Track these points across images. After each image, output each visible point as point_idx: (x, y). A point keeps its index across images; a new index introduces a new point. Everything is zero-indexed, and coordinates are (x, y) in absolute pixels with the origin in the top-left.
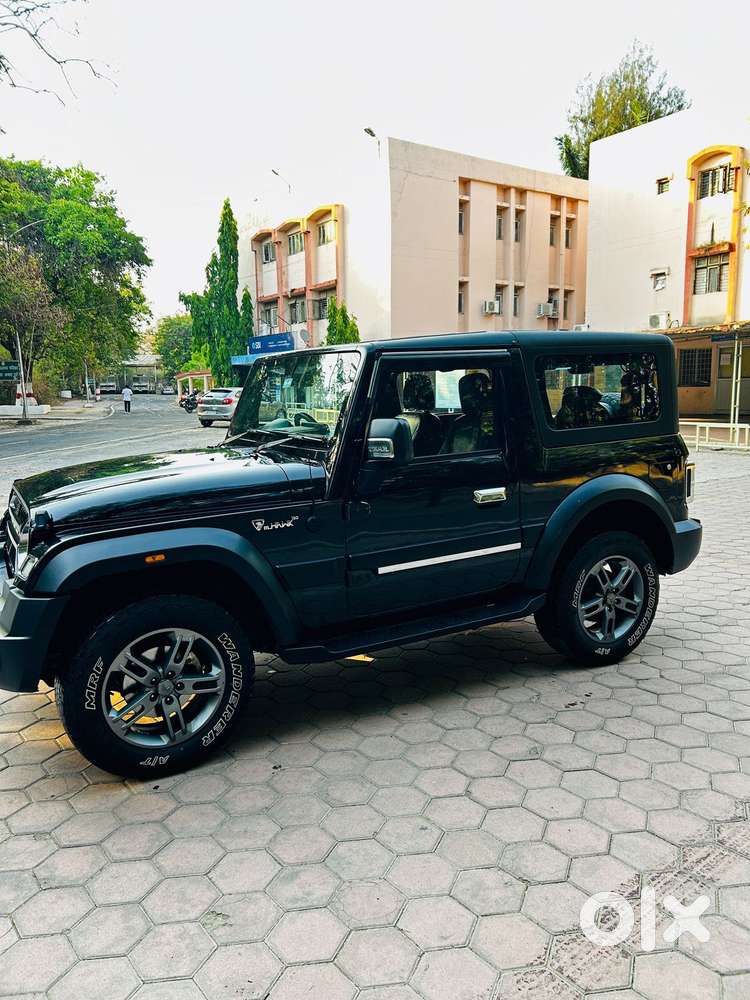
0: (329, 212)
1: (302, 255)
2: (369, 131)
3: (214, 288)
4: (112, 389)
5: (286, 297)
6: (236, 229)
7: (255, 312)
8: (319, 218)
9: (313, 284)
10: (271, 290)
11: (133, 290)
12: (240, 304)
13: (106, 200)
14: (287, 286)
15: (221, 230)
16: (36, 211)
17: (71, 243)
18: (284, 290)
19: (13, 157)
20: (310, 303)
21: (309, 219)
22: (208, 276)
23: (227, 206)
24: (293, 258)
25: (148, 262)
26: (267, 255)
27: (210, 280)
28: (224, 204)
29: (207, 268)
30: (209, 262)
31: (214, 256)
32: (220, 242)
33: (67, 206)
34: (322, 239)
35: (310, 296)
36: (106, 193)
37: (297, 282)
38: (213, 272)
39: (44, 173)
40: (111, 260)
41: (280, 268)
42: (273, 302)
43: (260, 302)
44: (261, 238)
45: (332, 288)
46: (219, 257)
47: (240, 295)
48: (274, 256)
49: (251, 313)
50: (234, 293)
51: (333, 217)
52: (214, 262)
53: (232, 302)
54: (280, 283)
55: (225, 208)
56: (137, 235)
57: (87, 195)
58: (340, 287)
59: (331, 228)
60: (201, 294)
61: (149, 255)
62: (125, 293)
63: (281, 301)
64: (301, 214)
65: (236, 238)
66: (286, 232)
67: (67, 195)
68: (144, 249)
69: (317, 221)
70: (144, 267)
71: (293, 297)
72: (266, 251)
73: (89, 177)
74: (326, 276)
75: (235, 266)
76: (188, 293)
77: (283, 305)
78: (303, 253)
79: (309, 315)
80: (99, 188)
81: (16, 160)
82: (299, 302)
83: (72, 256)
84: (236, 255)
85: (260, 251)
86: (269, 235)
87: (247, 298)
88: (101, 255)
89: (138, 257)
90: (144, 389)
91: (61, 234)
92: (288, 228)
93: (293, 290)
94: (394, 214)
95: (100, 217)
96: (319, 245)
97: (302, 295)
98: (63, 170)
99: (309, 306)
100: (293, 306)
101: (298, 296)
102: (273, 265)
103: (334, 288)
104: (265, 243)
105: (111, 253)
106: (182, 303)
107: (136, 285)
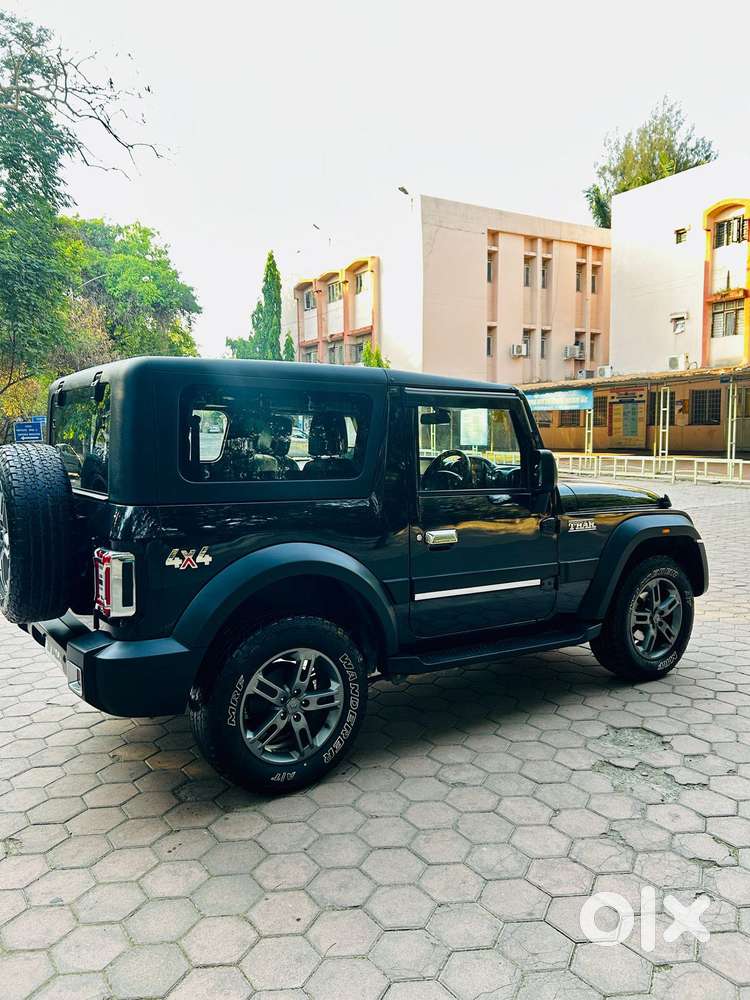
0: (365, 264)
1: (341, 303)
2: (403, 190)
3: (258, 333)
5: (325, 342)
6: (279, 279)
7: (296, 355)
8: (357, 269)
9: (351, 330)
10: (311, 335)
11: (183, 334)
12: (283, 348)
13: (161, 252)
14: (327, 331)
15: (266, 280)
16: (98, 265)
17: (128, 294)
18: (324, 335)
19: (78, 216)
20: (348, 347)
21: (346, 270)
22: (253, 323)
23: (271, 257)
24: (332, 306)
25: (198, 310)
26: (308, 302)
27: (255, 327)
28: (267, 256)
29: (253, 315)
30: (255, 308)
31: (259, 304)
32: (264, 291)
33: (125, 260)
34: (359, 283)
35: (348, 341)
36: (161, 247)
37: (336, 327)
38: (258, 319)
39: (105, 230)
40: (165, 309)
41: (320, 315)
42: (314, 346)
43: (300, 346)
44: (303, 287)
45: (368, 334)
46: (263, 305)
47: (283, 340)
48: (314, 304)
49: (293, 356)
50: (277, 339)
51: (369, 268)
52: (260, 310)
53: (275, 346)
54: (320, 329)
55: (269, 260)
56: (188, 285)
57: (144, 249)
58: (375, 332)
59: (367, 278)
60: (247, 339)
61: (199, 303)
62: (176, 338)
63: (320, 345)
64: (340, 266)
65: (279, 287)
66: (326, 281)
67: (125, 250)
68: (194, 298)
69: (354, 271)
70: (194, 314)
71: (332, 342)
72: (308, 299)
73: (146, 232)
74: (363, 321)
75: (278, 313)
76: (235, 338)
77: (322, 349)
78: (342, 301)
79: (347, 358)
80: (155, 243)
81: (80, 219)
82: (338, 346)
83: (129, 306)
84: (278, 302)
85: (302, 299)
86: (310, 284)
87: (289, 342)
88: (155, 305)
89: (190, 305)
91: (119, 286)
92: (327, 278)
93: (332, 336)
94: (426, 266)
95: (155, 269)
96: (357, 293)
97: (340, 340)
98: (123, 227)
99: (346, 350)
100: (332, 350)
101: (337, 340)
102: (314, 313)
103: (370, 334)
104: (306, 292)
105: (164, 302)
106: (229, 347)
107: (187, 330)
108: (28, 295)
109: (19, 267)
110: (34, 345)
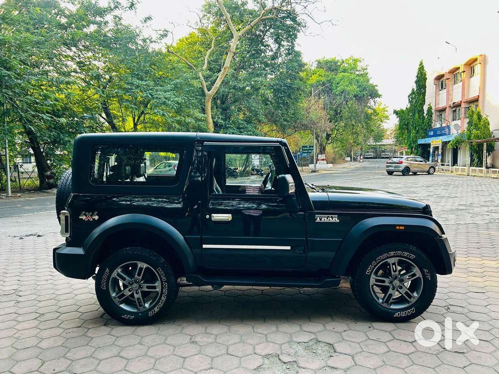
0: (476, 60)
1: (461, 84)
3: (411, 105)
4: (371, 156)
5: (450, 107)
6: (425, 75)
7: (433, 116)
8: (471, 64)
9: (466, 98)
10: (443, 104)
11: (373, 110)
12: (426, 112)
13: (364, 69)
14: (451, 101)
15: (417, 76)
16: (330, 80)
17: (342, 92)
18: (450, 103)
19: (324, 58)
21: (465, 65)
22: (409, 100)
23: (421, 64)
24: (455, 86)
25: (379, 96)
26: (442, 86)
27: (410, 102)
28: (419, 63)
29: (409, 96)
30: (410, 92)
31: (413, 90)
32: (416, 82)
33: (343, 76)
34: (472, 71)
35: (463, 105)
36: (364, 66)
37: (457, 99)
38: (412, 98)
39: (336, 63)
41: (448, 92)
42: (444, 110)
43: (436, 111)
44: (439, 78)
45: (475, 101)
46: (415, 90)
47: (426, 108)
48: (446, 86)
49: (431, 116)
50: (422, 108)
51: (478, 62)
52: (413, 93)
53: (421, 112)
54: (448, 99)
55: (420, 65)
56: (374, 84)
57: (354, 68)
58: (480, 100)
59: (478, 68)
60: (404, 109)
61: (380, 93)
62: (370, 111)
63: (447, 110)
65: (425, 79)
66: (453, 72)
67: (345, 71)
68: (377, 91)
69: (470, 65)
70: (377, 99)
71: (454, 107)
72: (442, 83)
73: (355, 61)
74: (473, 95)
75: (424, 93)
76: (398, 109)
77: (449, 112)
78: (461, 83)
79: (462, 115)
80: (360, 65)
81: (325, 59)
82: (458, 109)
83: (342, 98)
84: (424, 87)
85: (439, 84)
86: (443, 76)
87: (430, 109)
88: (355, 96)
89: (374, 94)
90: (387, 156)
91: (338, 89)
92: (454, 72)
93: (454, 103)
95: (357, 78)
96: (471, 77)
97: (459, 105)
98: (345, 60)
99: (463, 110)
100: (455, 111)
101: (457, 106)
102: (445, 91)
103: (478, 100)
104: (441, 80)
105: (360, 94)
106: (395, 114)
107: (374, 107)
108: (283, 98)
109: (281, 86)
110: (286, 120)
